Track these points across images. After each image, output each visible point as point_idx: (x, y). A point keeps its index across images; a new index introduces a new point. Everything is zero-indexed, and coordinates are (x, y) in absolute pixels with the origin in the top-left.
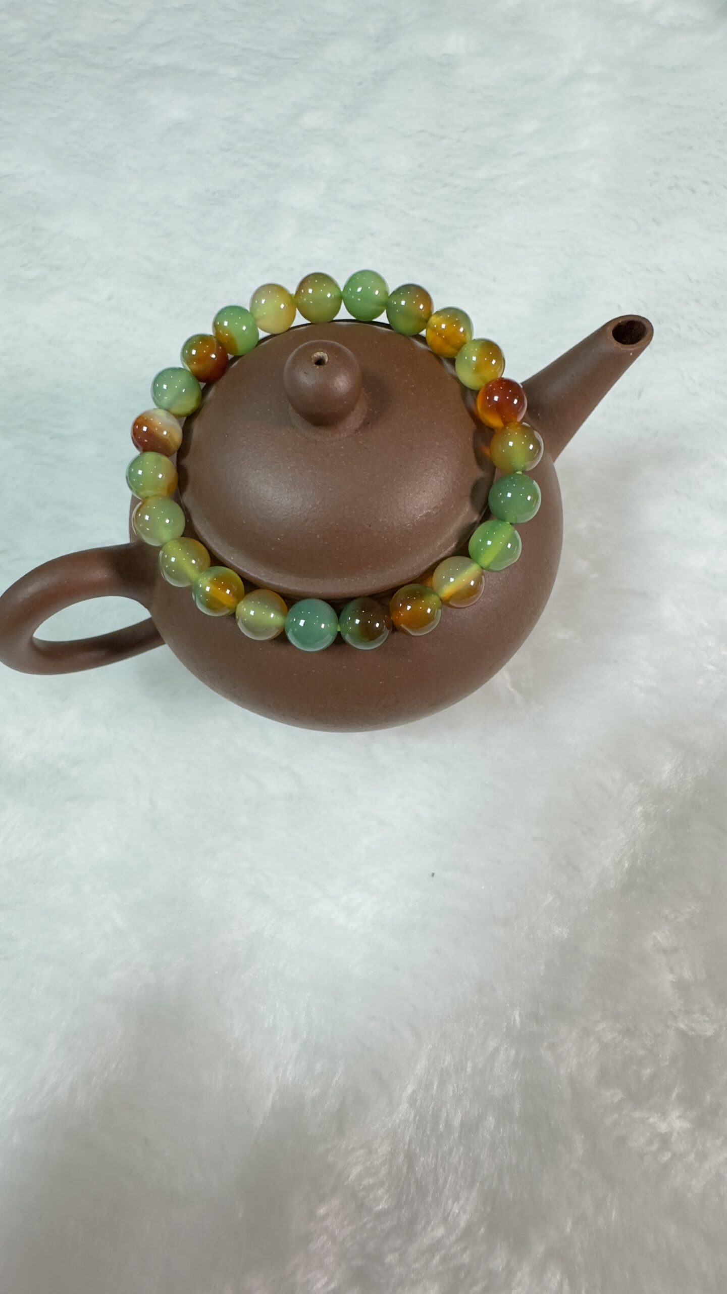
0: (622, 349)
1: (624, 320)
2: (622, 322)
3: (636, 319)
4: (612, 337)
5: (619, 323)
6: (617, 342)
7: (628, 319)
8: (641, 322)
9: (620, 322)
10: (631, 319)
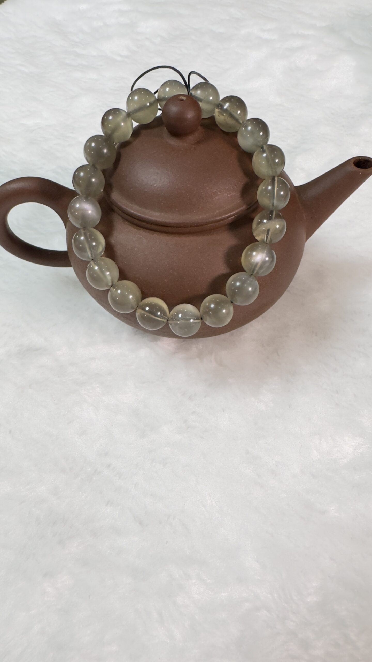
0: (356, 169)
1: (363, 158)
4: (353, 163)
6: (354, 166)
9: (361, 158)
10: (367, 159)
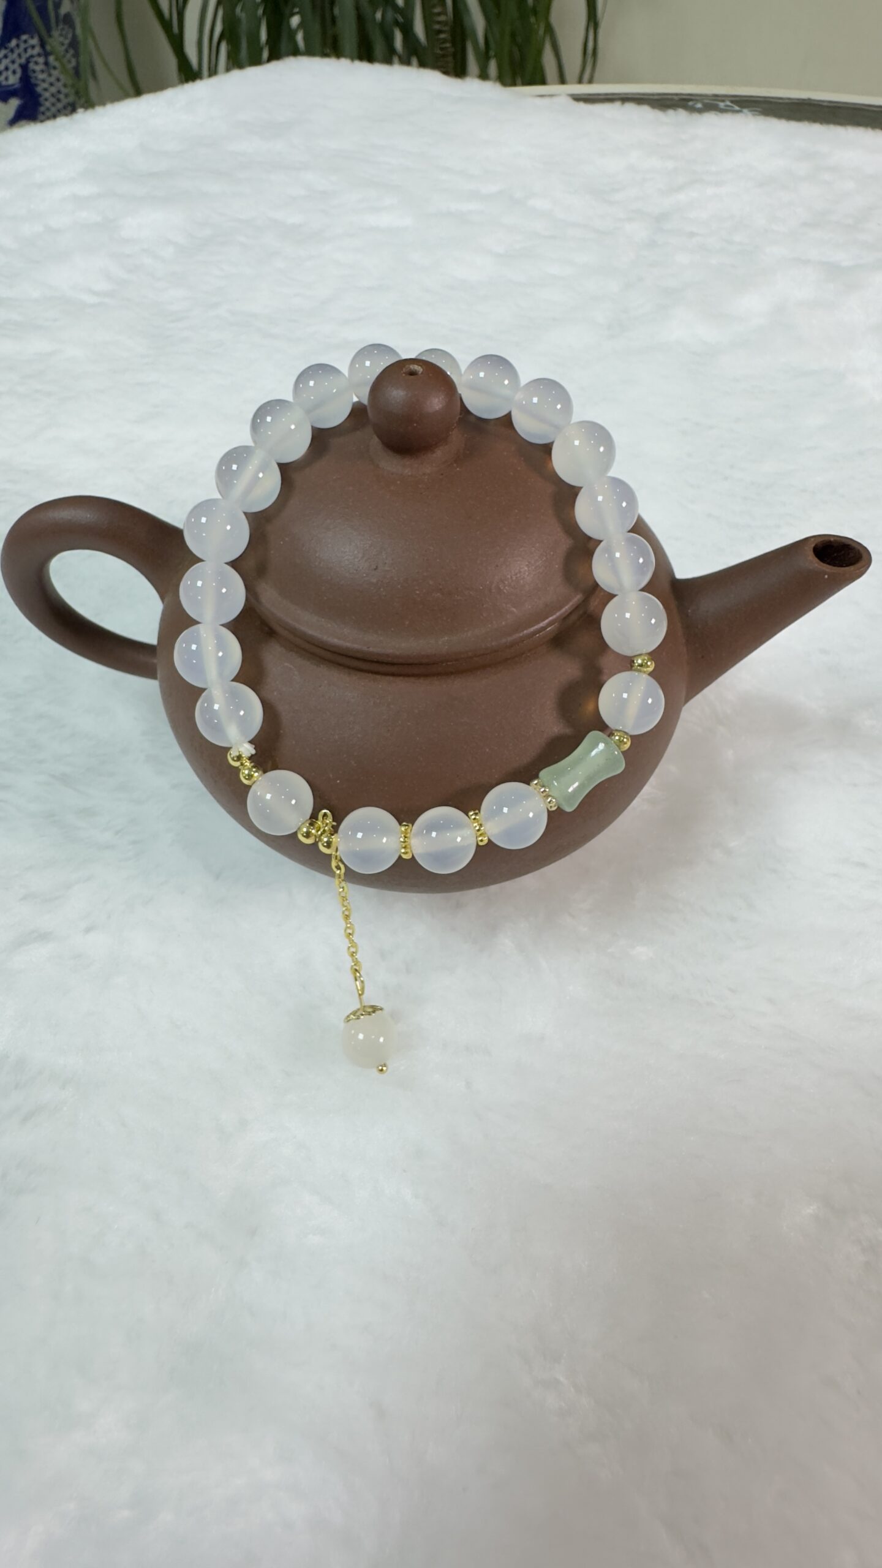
0: (816, 565)
1: (839, 539)
2: (835, 540)
3: (854, 545)
4: (812, 550)
5: (830, 541)
6: (814, 556)
7: (843, 540)
8: (859, 551)
9: (832, 539)
10: (850, 543)
